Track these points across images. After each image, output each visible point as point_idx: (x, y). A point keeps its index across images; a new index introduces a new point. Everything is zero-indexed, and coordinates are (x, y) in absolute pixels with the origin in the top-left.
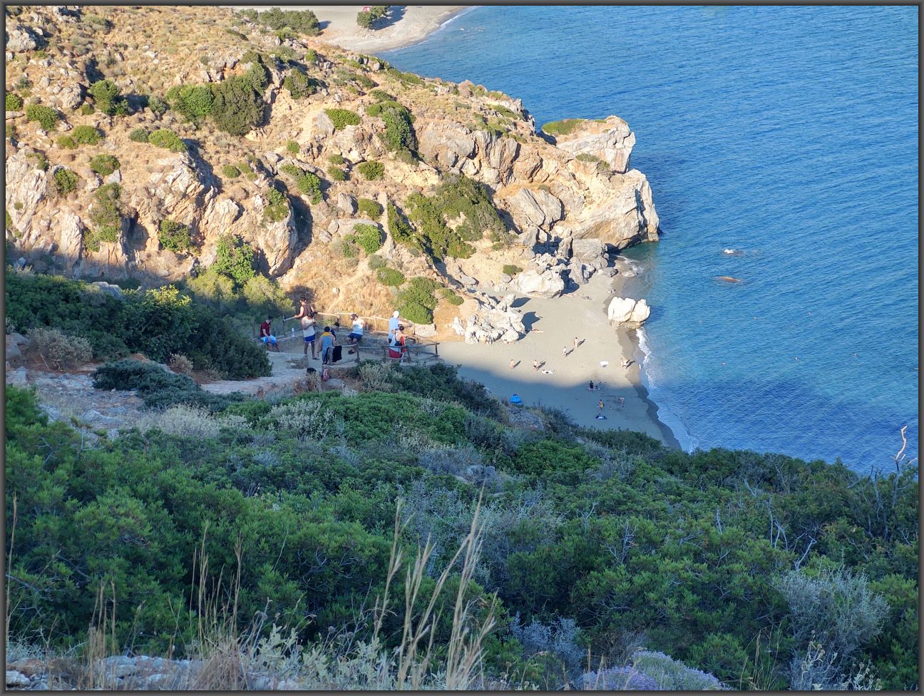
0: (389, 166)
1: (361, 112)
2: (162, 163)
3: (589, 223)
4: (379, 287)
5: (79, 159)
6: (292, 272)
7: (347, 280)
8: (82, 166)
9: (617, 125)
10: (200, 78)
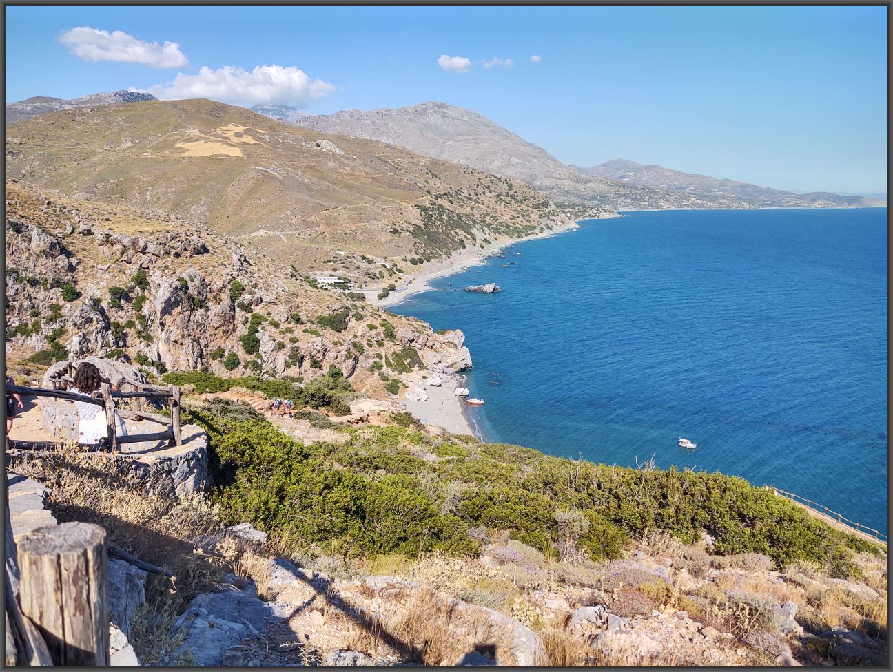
0: (386, 342)
1: (378, 326)
2: (313, 340)
3: (450, 363)
4: (382, 382)
5: (285, 338)
6: (353, 376)
7: (371, 379)
8: (286, 340)
9: (459, 332)
10: (327, 313)
